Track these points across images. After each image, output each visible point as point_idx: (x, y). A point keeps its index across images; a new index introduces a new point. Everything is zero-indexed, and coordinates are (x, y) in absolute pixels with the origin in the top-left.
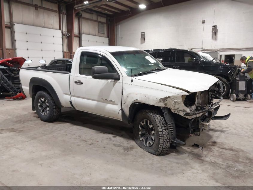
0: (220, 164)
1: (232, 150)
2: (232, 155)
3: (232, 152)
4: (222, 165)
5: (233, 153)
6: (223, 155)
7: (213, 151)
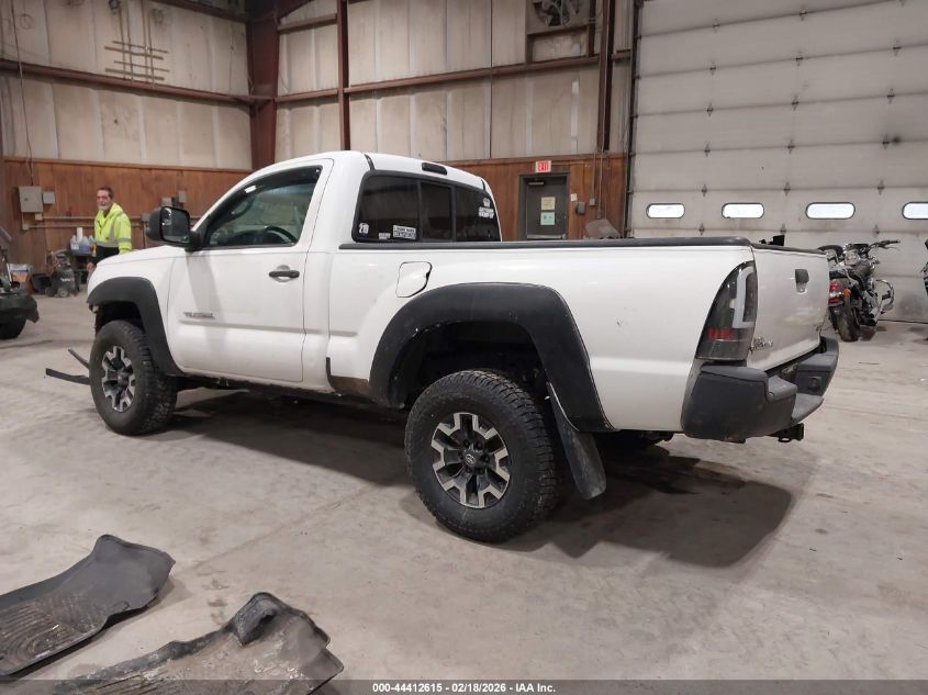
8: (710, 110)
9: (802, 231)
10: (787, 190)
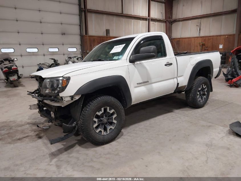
0: (17, 127)
1: (19, 139)
2: (15, 136)
3: (18, 138)
4: (15, 128)
5: (16, 137)
6: (21, 132)
7: (31, 131)
8: (17, 21)
9: (48, 55)
10: (43, 44)
